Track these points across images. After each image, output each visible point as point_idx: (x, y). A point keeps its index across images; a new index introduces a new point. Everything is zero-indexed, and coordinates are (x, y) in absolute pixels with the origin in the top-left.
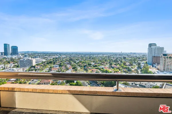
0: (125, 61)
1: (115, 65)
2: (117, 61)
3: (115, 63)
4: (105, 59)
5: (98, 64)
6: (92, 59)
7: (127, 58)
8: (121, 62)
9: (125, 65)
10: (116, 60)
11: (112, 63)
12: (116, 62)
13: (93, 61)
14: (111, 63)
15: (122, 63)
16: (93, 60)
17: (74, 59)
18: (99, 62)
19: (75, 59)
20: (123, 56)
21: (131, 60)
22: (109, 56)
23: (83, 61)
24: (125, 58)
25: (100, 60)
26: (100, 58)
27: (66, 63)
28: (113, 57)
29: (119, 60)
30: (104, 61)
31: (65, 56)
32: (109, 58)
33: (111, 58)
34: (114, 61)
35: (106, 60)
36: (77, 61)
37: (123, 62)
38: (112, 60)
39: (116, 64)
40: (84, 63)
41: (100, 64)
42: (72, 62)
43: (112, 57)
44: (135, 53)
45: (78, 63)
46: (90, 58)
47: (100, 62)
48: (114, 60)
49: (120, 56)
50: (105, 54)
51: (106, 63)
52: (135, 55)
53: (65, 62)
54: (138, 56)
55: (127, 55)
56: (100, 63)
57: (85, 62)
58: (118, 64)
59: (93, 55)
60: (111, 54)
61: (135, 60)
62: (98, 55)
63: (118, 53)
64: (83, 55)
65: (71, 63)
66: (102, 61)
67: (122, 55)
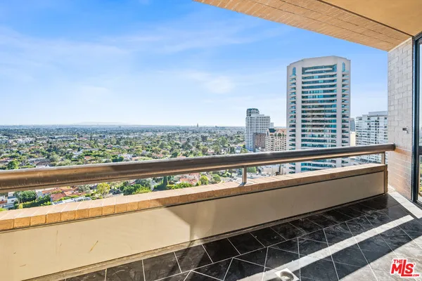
0: (206, 145)
1: (184, 155)
2: (189, 146)
3: (184, 152)
4: (160, 143)
5: (142, 155)
6: (126, 143)
7: (208, 139)
8: (198, 147)
9: (207, 155)
10: (186, 144)
11: (178, 151)
12: (187, 149)
13: (128, 150)
14: (174, 152)
15: (199, 149)
16: (127, 147)
17: (64, 148)
18: (144, 151)
19: (70, 147)
20: (200, 135)
21: (216, 143)
22: (169, 136)
23: (95, 151)
24: (204, 138)
25: (149, 147)
26: (147, 142)
27: (33, 162)
28: (180, 138)
29: (193, 144)
30: (157, 147)
31: (29, 139)
32: (169, 140)
33: (175, 139)
34: (183, 147)
35: (162, 146)
36: (76, 154)
37: (202, 148)
38: (178, 144)
39: (187, 153)
40: (99, 155)
41: (148, 156)
42: (56, 156)
43: (177, 137)
44: (223, 128)
45: (80, 157)
46: (118, 143)
47: (147, 150)
48: (181, 144)
49: (194, 135)
50: (160, 131)
51: (164, 153)
52: (223, 133)
53: (31, 157)
54: (229, 133)
55: (209, 132)
56: (149, 152)
57: (101, 154)
58: (191, 152)
59: (128, 134)
60: (175, 130)
61: (224, 142)
62: (142, 132)
63: (192, 127)
64: (96, 133)
65: (53, 160)
66: (154, 148)
67: (199, 132)
